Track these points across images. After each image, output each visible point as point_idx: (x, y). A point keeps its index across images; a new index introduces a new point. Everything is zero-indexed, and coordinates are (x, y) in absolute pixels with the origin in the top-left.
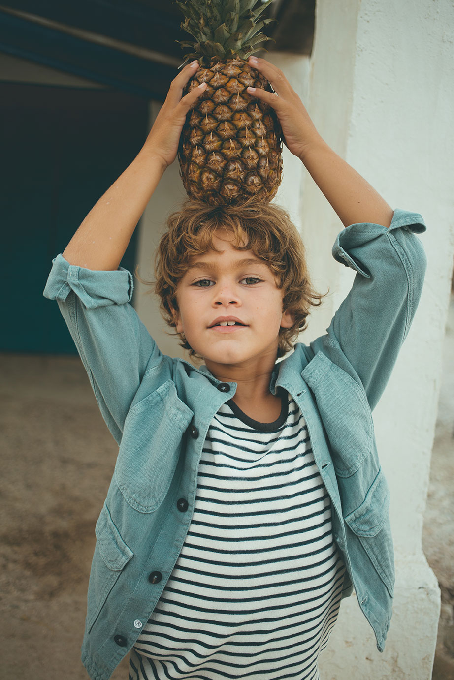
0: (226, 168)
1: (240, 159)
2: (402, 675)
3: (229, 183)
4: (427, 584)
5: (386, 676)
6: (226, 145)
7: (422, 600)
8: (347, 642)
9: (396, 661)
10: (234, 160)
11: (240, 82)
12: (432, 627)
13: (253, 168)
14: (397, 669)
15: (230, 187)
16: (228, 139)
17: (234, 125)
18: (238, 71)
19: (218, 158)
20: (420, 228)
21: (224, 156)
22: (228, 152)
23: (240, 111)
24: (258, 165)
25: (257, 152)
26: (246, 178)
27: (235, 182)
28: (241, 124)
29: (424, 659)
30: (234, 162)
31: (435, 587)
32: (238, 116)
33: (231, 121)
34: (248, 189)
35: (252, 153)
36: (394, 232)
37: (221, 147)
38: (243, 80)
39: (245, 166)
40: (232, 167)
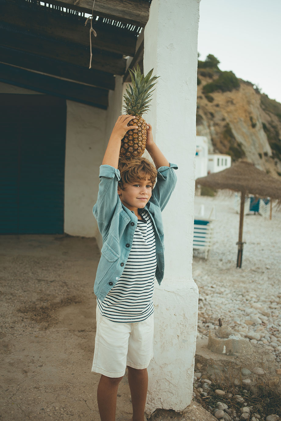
0: (128, 148)
1: (133, 146)
2: (187, 320)
3: (128, 152)
4: (193, 287)
5: (181, 320)
6: (130, 142)
7: (192, 292)
8: (167, 309)
9: (185, 315)
10: (131, 146)
11: (137, 125)
12: (196, 302)
13: (136, 149)
14: (185, 318)
15: (128, 153)
16: (130, 140)
17: (133, 136)
18: (137, 121)
19: (127, 145)
20: (176, 168)
21: (128, 145)
22: (130, 144)
23: (135, 133)
24: (138, 149)
25: (138, 145)
26: (133, 152)
27: (130, 152)
28: (135, 137)
29: (194, 313)
30: (131, 147)
31: (196, 288)
32: (134, 134)
33: (132, 135)
34: (134, 155)
35: (137, 145)
36: (171, 168)
37: (128, 142)
38: (138, 124)
39: (134, 149)
40: (130, 148)
